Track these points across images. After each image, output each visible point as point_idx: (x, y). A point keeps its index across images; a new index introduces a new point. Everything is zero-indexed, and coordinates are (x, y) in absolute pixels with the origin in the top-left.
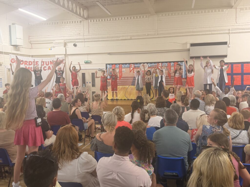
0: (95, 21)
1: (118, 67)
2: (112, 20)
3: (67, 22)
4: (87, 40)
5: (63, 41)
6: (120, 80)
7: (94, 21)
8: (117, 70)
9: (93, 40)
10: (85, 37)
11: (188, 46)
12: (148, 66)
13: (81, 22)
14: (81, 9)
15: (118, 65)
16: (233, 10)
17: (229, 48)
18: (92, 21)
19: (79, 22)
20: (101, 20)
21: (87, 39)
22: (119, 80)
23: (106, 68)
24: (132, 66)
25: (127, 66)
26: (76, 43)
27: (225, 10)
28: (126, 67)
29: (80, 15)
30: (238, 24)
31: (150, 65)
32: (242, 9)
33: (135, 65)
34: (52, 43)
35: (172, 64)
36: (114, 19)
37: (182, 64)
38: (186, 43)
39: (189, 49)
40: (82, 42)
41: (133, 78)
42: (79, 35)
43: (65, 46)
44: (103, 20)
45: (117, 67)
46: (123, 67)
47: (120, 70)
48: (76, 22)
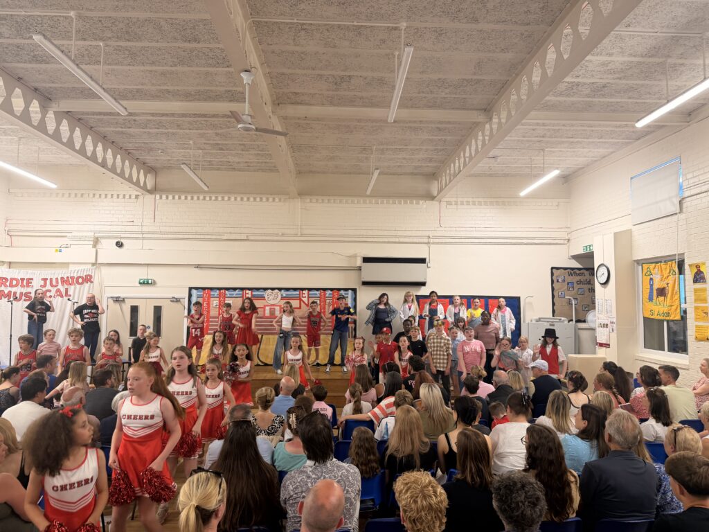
0: (170, 197)
1: (217, 295)
2: (208, 198)
3: (106, 195)
4: (149, 236)
5: (92, 234)
7: (167, 198)
8: (215, 302)
9: (164, 236)
10: (145, 229)
11: (359, 262)
12: (282, 295)
13: (137, 197)
14: (142, 171)
15: (218, 291)
16: (435, 203)
17: (428, 270)
18: (164, 197)
19: (133, 197)
20: (183, 197)
21: (149, 233)
23: (190, 296)
25: (236, 294)
26: (122, 241)
27: (421, 202)
28: (234, 296)
29: (137, 184)
30: (443, 229)
31: (284, 293)
32: (449, 203)
33: (253, 293)
34: (66, 236)
35: (328, 293)
36: (213, 198)
37: (348, 294)
38: (355, 256)
39: (361, 267)
40: (137, 238)
42: (131, 223)
43: (94, 246)
44: (189, 198)
45: (214, 295)
46: (228, 296)
47: (220, 301)
48: (127, 197)
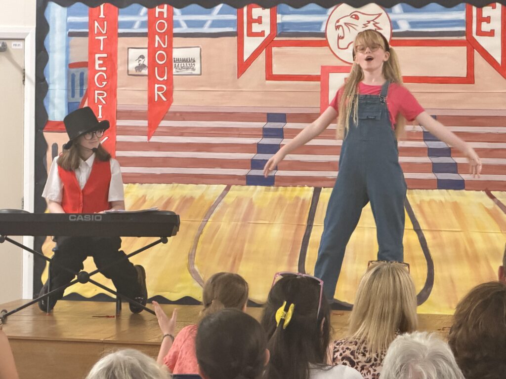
1: (142, 25)
6: (154, 139)
8: (134, 54)
12: (394, 24)
15: (144, 10)
22: (144, 139)
23: (42, 28)
24: (259, 21)
25: (215, 24)
28: (206, 29)
31: (402, 17)
33: (280, 18)
41: (261, 125)
45: (131, 24)
46: (184, 29)
